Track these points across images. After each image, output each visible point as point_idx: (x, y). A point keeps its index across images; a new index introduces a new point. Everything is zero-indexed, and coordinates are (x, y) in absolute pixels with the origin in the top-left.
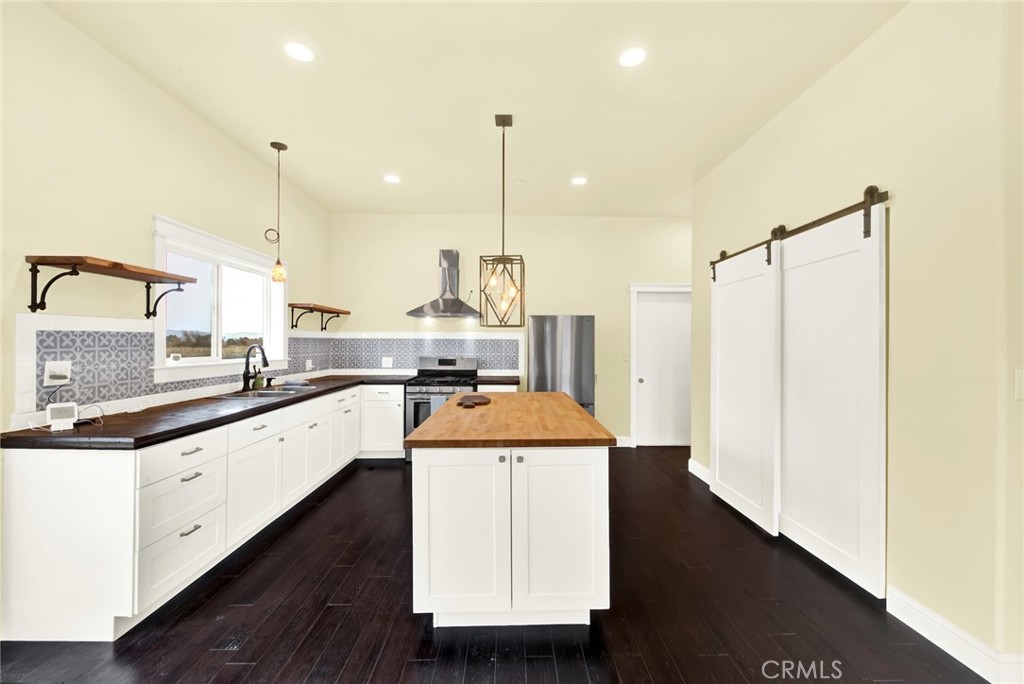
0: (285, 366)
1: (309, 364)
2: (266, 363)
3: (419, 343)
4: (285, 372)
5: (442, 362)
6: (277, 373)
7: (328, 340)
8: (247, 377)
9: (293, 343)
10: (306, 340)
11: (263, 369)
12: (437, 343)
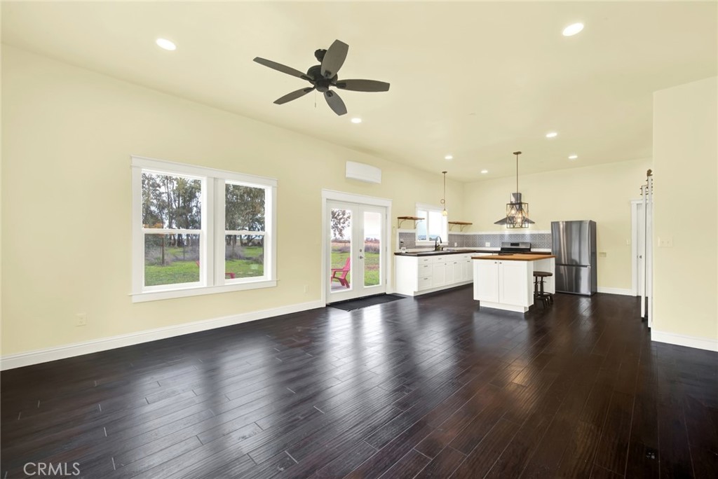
0: (447, 244)
1: (456, 244)
2: (441, 242)
3: (502, 236)
4: (447, 246)
5: (512, 244)
6: (445, 246)
7: (463, 236)
8: (436, 246)
9: (450, 236)
10: (454, 235)
11: (441, 244)
12: (511, 236)
